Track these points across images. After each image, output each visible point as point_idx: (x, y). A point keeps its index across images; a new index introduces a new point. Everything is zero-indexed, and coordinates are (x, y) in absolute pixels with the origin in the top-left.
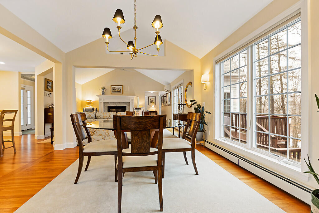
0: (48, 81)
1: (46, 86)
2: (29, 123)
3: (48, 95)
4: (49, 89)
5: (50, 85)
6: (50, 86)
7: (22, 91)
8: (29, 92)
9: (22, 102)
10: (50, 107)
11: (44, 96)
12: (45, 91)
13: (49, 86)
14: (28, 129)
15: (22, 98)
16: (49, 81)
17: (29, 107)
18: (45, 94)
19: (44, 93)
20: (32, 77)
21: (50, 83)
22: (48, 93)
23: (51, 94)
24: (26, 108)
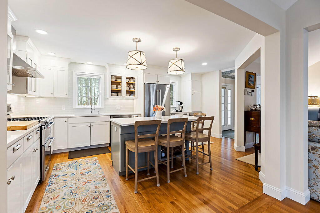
0: (249, 75)
1: (247, 82)
2: (229, 123)
3: (250, 93)
4: (251, 85)
5: (252, 79)
6: (252, 81)
7: (223, 90)
8: (229, 91)
9: (223, 102)
10: (252, 109)
11: (245, 94)
12: (247, 89)
13: (250, 81)
14: (228, 130)
15: (223, 98)
16: (251, 74)
17: (229, 106)
18: (246, 92)
19: (245, 90)
20: (232, 74)
21: (252, 76)
22: (249, 90)
23: (253, 91)
24: (227, 108)
